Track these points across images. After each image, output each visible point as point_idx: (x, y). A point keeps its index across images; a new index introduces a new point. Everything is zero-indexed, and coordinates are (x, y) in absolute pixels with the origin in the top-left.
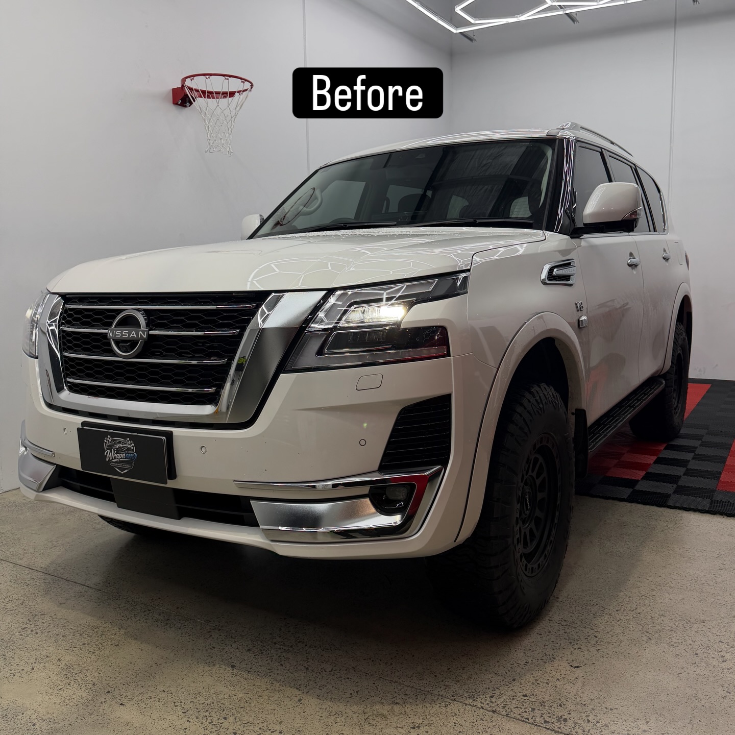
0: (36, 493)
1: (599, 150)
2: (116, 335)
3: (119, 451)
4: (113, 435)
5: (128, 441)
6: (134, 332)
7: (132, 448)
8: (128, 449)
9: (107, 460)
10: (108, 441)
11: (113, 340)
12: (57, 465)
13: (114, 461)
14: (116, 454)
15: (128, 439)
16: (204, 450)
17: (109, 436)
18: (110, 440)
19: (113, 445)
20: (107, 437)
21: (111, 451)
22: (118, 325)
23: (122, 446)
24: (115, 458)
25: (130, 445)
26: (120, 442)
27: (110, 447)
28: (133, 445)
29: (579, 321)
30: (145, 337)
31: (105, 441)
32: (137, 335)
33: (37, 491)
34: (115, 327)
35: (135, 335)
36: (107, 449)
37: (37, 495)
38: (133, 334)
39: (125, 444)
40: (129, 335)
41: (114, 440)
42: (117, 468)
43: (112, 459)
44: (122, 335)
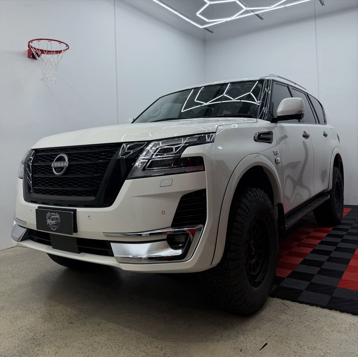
0: (17, 242)
1: (287, 86)
2: (55, 165)
3: (53, 219)
4: (51, 212)
5: (57, 214)
6: (62, 163)
7: (58, 218)
8: (57, 218)
9: (48, 224)
10: (49, 215)
11: (54, 168)
12: (28, 228)
13: (51, 224)
14: (52, 221)
15: (57, 213)
16: (90, 217)
17: (49, 213)
18: (49, 214)
19: (50, 217)
20: (48, 213)
21: (49, 220)
22: (56, 161)
23: (54, 217)
24: (51, 223)
25: (58, 216)
26: (53, 215)
27: (49, 218)
28: (59, 216)
29: (276, 160)
30: (67, 165)
31: (47, 215)
32: (64, 165)
33: (18, 241)
34: (55, 162)
35: (63, 165)
36: (48, 219)
37: (18, 243)
38: (62, 164)
39: (56, 216)
40: (60, 165)
41: (51, 214)
42: (52, 228)
43: (50, 224)
44: (57, 165)
